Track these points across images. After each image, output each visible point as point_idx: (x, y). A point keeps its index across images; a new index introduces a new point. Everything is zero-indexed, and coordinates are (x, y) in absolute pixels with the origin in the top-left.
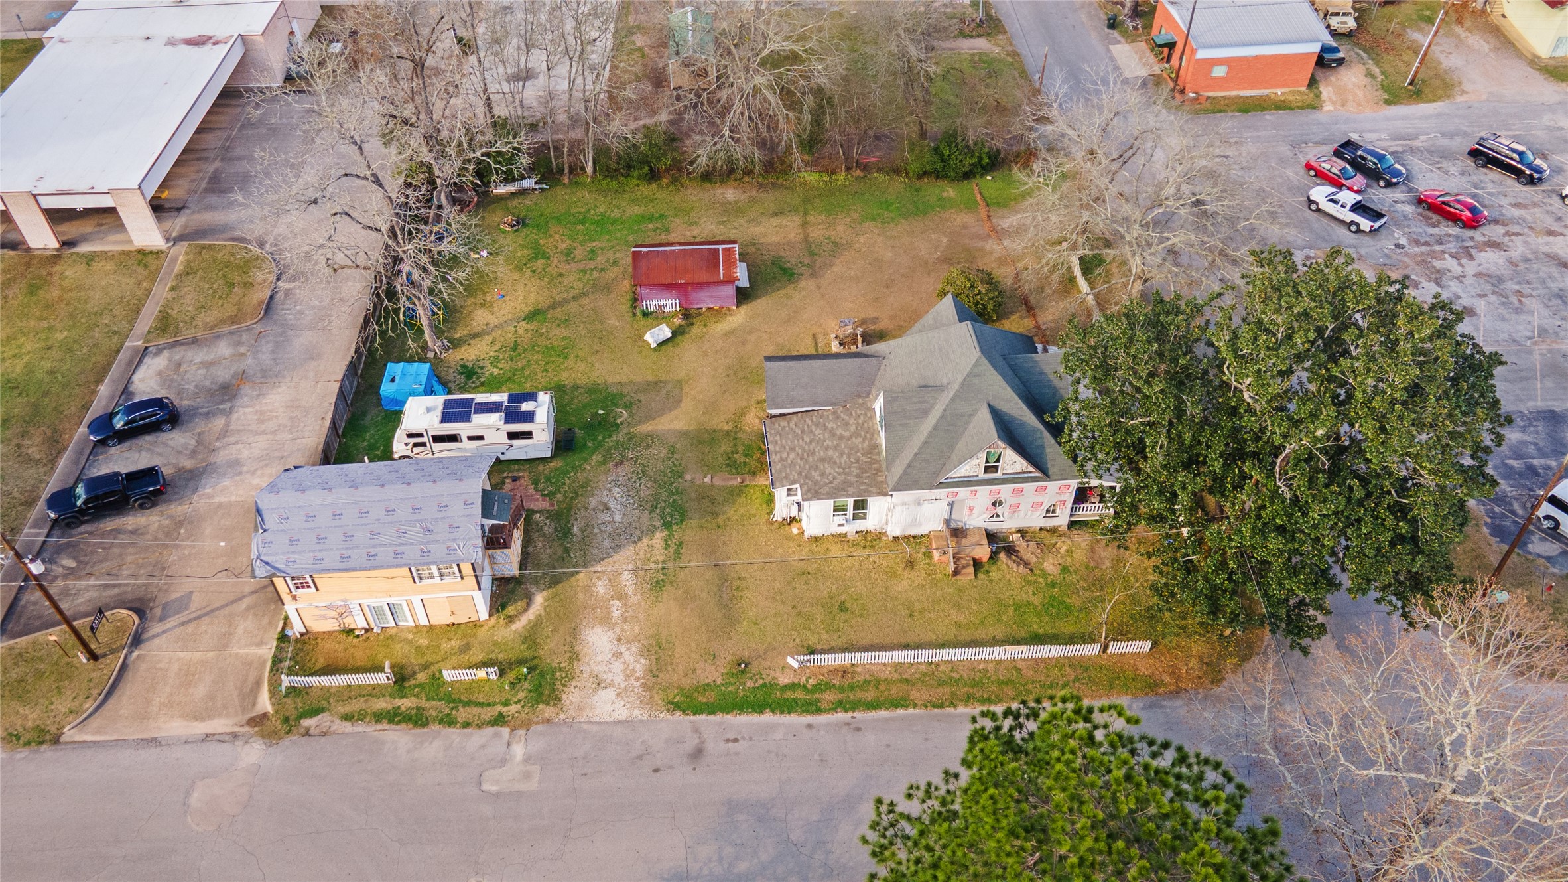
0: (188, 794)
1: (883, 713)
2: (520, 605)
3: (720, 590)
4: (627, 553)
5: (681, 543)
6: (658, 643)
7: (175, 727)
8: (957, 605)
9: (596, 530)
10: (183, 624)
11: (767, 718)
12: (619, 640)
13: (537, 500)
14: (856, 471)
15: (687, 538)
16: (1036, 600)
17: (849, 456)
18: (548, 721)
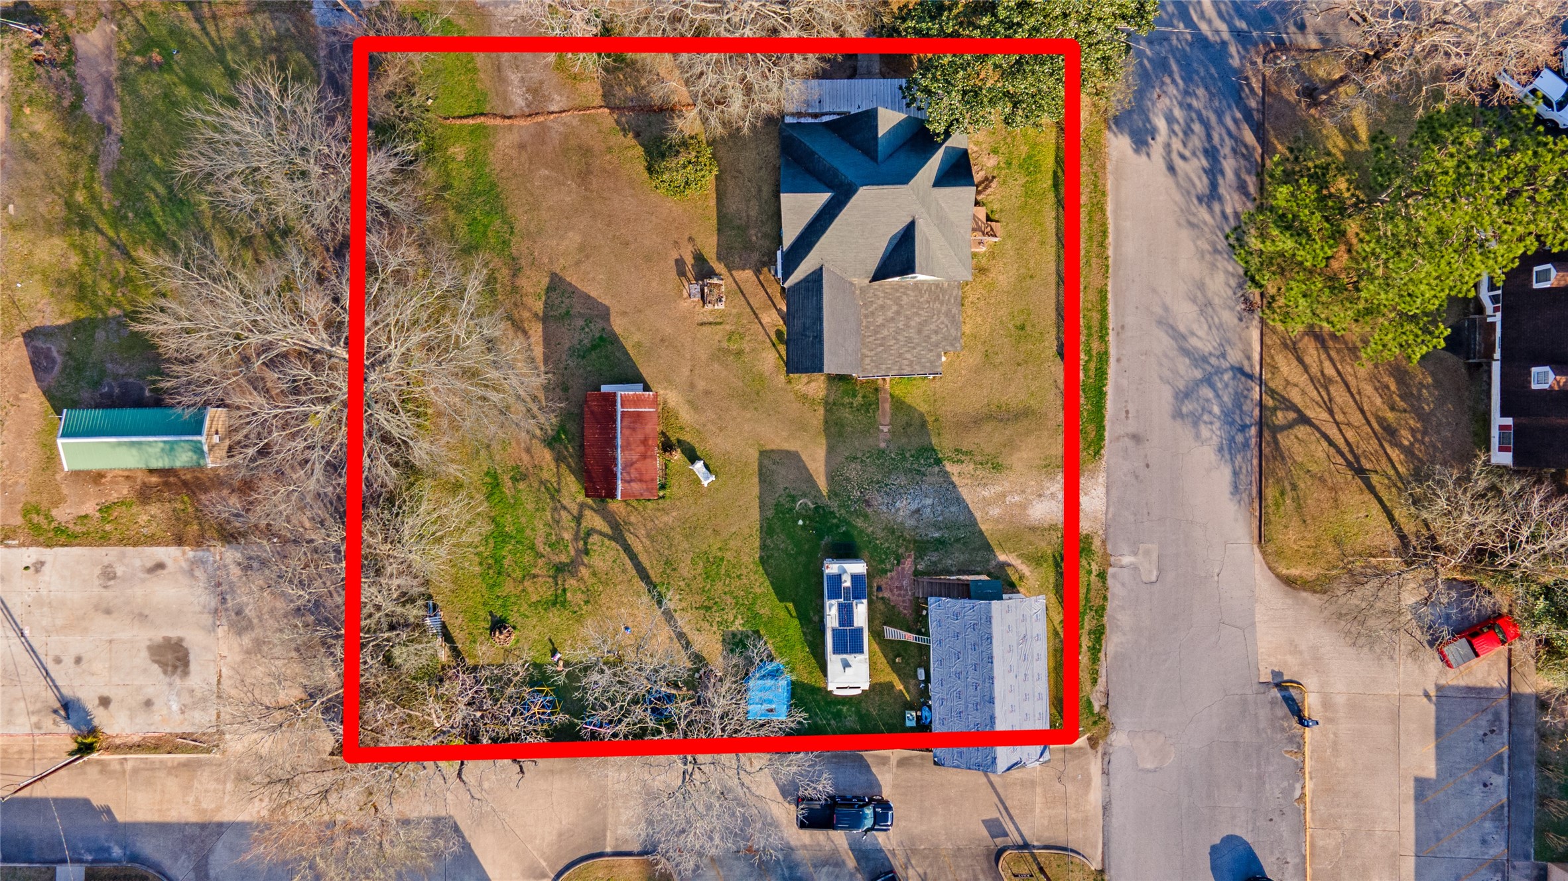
0: (1149, 771)
1: (1110, 309)
2: (1010, 571)
3: (1001, 420)
4: (965, 493)
5: (956, 450)
6: (1045, 467)
7: (1095, 796)
8: (1025, 241)
9: (940, 518)
10: (1011, 818)
11: (1109, 389)
12: (1040, 496)
13: (903, 569)
14: (937, 305)
15: (951, 446)
16: (1022, 181)
17: (920, 308)
18: (1104, 542)
